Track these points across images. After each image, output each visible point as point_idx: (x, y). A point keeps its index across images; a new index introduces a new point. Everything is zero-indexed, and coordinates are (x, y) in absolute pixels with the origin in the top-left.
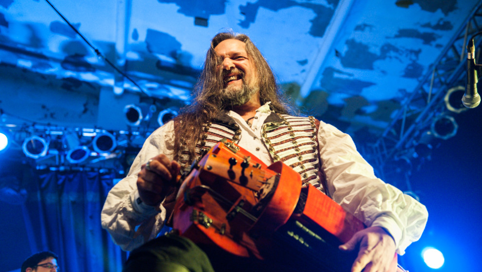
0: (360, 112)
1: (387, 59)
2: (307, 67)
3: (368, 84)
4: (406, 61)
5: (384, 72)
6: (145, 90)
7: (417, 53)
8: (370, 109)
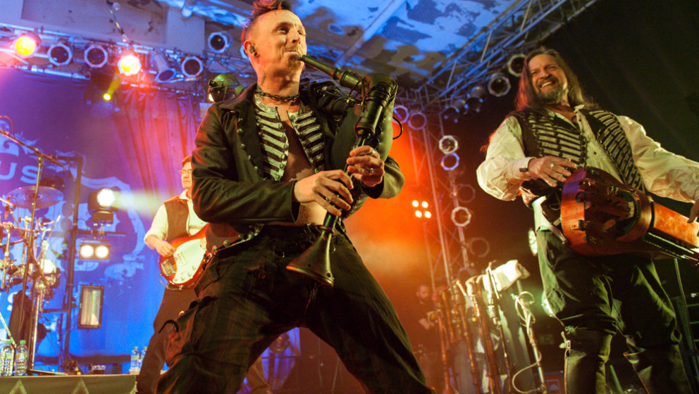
0: (408, 60)
1: (449, 17)
2: (376, 14)
3: (424, 36)
4: (464, 21)
5: (441, 28)
6: (212, 16)
7: (475, 15)
8: (418, 58)
